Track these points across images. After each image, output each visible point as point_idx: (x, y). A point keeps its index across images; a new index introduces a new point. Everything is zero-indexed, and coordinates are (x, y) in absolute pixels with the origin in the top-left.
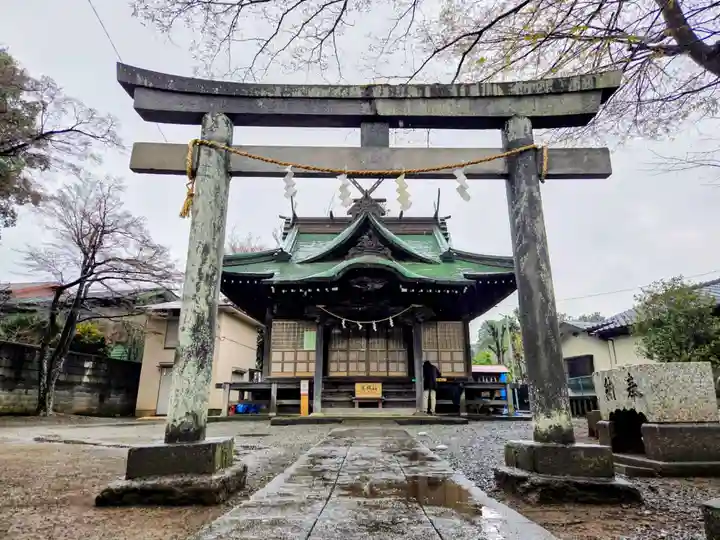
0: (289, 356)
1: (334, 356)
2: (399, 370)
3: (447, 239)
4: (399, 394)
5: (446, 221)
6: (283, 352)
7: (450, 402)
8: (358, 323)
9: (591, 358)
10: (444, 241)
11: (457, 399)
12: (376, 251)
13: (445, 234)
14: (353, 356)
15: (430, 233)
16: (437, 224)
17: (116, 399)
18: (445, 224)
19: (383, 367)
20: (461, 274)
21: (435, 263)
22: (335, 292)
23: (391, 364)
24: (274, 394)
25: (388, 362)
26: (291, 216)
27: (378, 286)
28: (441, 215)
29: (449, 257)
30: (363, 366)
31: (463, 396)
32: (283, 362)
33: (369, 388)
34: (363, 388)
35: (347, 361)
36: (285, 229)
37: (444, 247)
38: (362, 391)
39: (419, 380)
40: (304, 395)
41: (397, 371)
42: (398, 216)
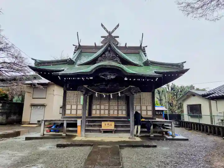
0: (74, 107)
1: (94, 107)
2: (123, 114)
3: (146, 56)
4: (122, 126)
5: (145, 48)
6: (71, 105)
7: (146, 130)
8: (104, 94)
9: (200, 105)
10: (145, 56)
11: (149, 129)
12: (112, 59)
13: (145, 54)
14: (102, 107)
15: (139, 53)
16: (141, 49)
17: (14, 117)
18: (145, 49)
19: (116, 112)
20: (154, 71)
21: (141, 66)
22: (91, 79)
23: (119, 111)
24: (65, 125)
25: (118, 110)
26: (78, 45)
27: (113, 77)
28: (143, 46)
29: (147, 64)
30: (107, 112)
31: (152, 127)
32: (71, 109)
33: (108, 124)
34: (105, 125)
35: (100, 110)
36: (75, 50)
37: (145, 59)
38: (105, 126)
39: (132, 119)
40: (79, 126)
41: (122, 114)
42: (124, 46)
